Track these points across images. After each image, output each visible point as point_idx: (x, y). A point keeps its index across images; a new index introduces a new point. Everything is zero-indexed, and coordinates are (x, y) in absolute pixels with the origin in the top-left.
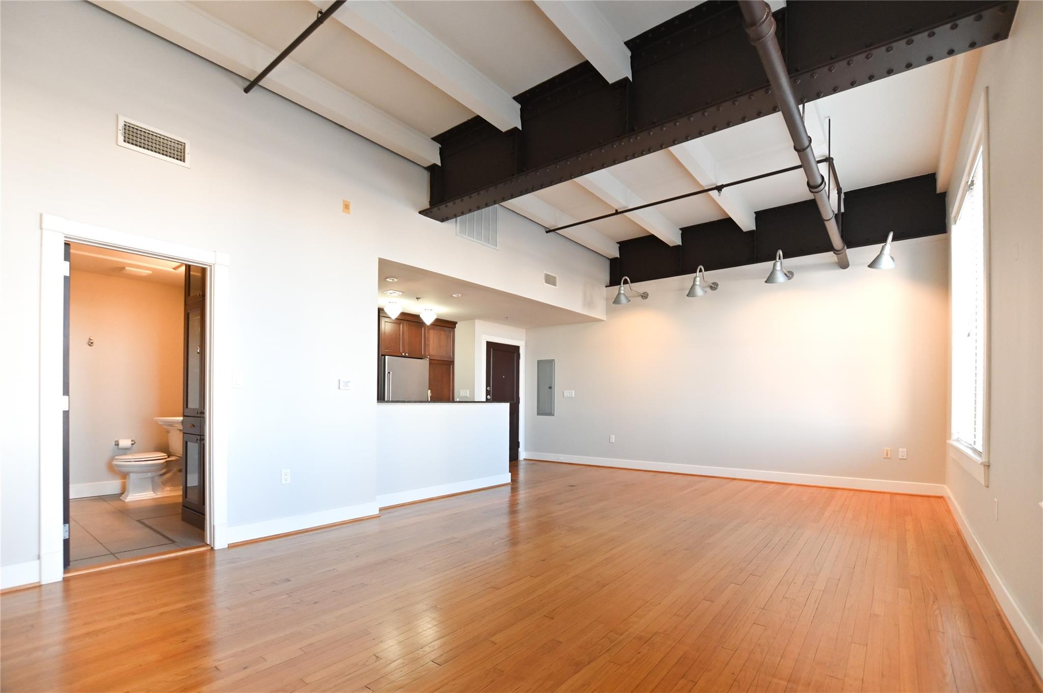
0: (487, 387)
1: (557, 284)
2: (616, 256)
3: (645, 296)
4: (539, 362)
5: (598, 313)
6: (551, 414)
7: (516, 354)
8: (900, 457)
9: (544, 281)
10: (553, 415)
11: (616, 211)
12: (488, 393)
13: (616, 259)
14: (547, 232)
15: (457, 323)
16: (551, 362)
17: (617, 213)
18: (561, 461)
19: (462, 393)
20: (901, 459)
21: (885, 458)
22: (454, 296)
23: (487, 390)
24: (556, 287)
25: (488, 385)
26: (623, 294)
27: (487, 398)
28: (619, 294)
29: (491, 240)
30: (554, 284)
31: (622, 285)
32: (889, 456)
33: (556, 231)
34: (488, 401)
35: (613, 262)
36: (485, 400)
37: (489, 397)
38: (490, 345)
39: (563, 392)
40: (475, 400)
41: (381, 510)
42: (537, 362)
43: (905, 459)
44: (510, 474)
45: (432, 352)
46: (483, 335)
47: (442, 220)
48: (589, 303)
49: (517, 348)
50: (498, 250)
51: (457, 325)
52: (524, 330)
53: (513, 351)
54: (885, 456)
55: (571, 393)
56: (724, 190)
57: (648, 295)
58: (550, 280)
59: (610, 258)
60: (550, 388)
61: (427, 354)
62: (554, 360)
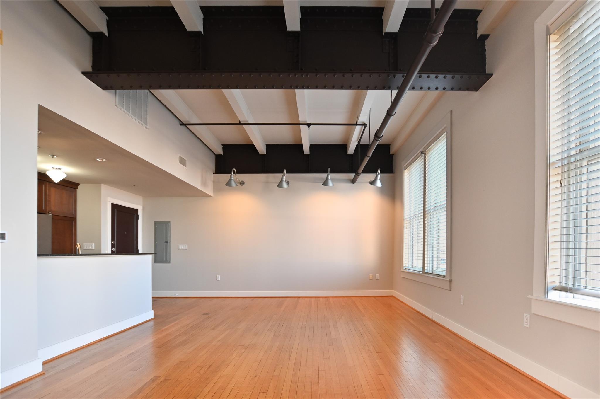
0: (112, 241)
1: (187, 165)
2: (221, 154)
3: (242, 183)
4: (156, 223)
5: (209, 191)
6: (167, 261)
7: (135, 215)
8: (376, 279)
9: (179, 161)
10: (169, 263)
11: (240, 122)
12: (113, 246)
13: (220, 155)
14: (181, 125)
15: (79, 184)
16: (166, 224)
17: (240, 124)
18: (177, 296)
19: (86, 245)
20: (377, 280)
21: (370, 280)
22: (97, 160)
23: (112, 244)
24: (186, 168)
25: (113, 239)
26: (233, 180)
27: (112, 250)
28: (230, 180)
29: (143, 118)
30: (185, 165)
31: (232, 174)
32: (372, 279)
33: (188, 126)
34: (113, 253)
35: (218, 158)
36: (110, 253)
37: (113, 249)
38: (114, 207)
39: (178, 246)
40: (102, 253)
41: (44, 363)
42: (153, 224)
43: (378, 280)
44: (153, 311)
45: (53, 208)
46: (109, 198)
47: (105, 88)
48: (204, 183)
49: (136, 211)
50: (148, 129)
51: (79, 187)
52: (142, 197)
53: (134, 213)
54: (370, 279)
55: (185, 246)
56: (311, 126)
57: (244, 183)
58: (182, 162)
59: (216, 154)
60: (166, 242)
61: (48, 209)
62: (170, 222)
